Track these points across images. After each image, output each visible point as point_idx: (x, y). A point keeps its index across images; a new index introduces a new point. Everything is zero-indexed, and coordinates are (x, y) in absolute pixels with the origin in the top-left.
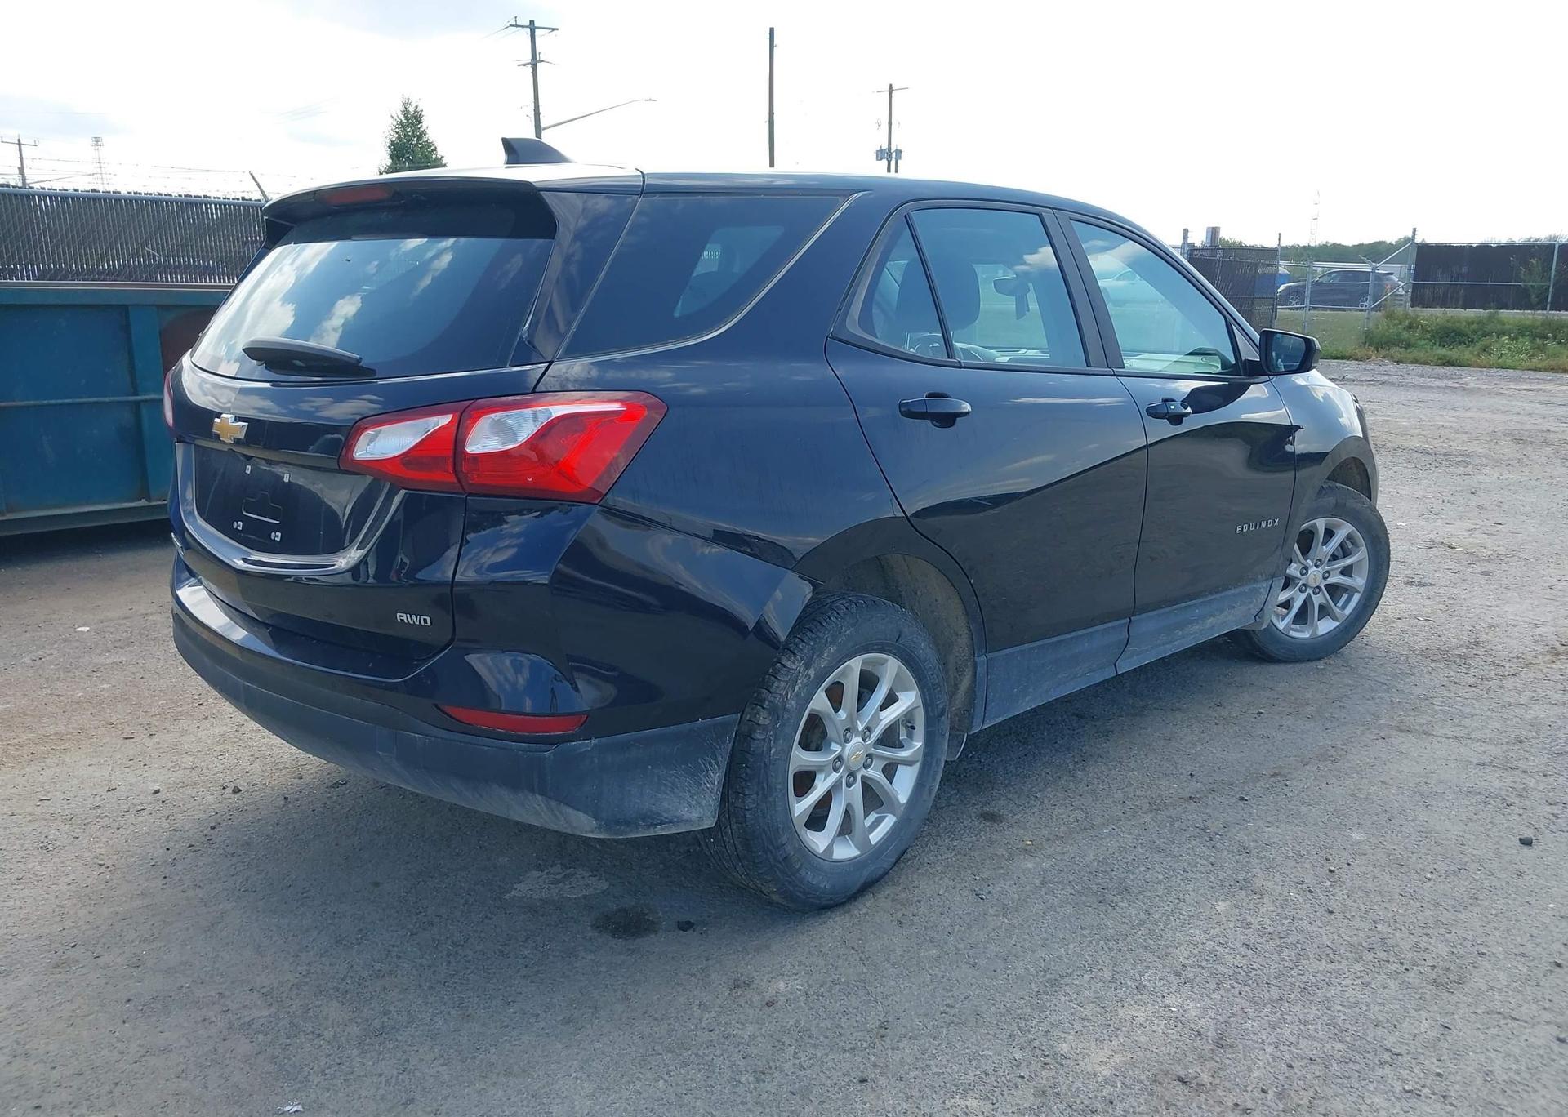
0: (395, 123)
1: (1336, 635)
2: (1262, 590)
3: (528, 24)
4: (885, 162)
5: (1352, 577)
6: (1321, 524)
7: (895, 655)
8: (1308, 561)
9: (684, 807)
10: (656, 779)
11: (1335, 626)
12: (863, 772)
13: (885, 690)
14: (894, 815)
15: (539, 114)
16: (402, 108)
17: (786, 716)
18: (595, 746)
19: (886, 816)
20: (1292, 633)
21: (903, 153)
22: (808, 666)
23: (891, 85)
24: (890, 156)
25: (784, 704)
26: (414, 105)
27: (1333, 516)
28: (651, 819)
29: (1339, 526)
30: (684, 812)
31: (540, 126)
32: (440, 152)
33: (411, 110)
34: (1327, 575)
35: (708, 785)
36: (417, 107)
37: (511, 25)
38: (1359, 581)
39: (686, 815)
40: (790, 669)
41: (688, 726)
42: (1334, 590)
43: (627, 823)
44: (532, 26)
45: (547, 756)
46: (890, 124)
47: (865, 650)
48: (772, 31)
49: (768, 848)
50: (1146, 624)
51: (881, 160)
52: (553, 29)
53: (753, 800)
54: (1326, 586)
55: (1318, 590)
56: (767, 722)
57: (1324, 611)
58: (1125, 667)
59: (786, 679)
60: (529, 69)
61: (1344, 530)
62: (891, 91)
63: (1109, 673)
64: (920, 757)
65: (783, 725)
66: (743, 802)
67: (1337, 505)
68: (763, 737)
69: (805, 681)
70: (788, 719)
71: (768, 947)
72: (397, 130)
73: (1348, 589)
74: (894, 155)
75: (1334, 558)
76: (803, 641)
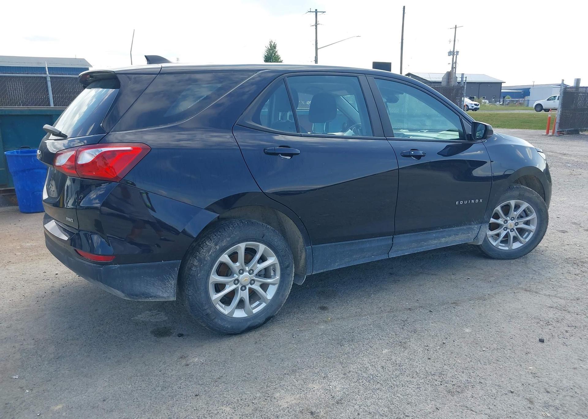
0: (267, 49)
1: (521, 249)
2: (475, 228)
3: (315, 11)
4: (452, 56)
5: (529, 225)
6: (513, 203)
7: (263, 243)
8: (508, 218)
9: (160, 292)
10: (146, 281)
11: (520, 246)
12: (250, 286)
13: (258, 256)
14: (265, 303)
15: (317, 43)
16: (269, 44)
17: (205, 263)
18: (119, 267)
19: (262, 303)
20: (500, 247)
21: (459, 52)
22: (216, 245)
23: (456, 25)
24: (454, 54)
25: (205, 258)
26: (274, 42)
27: (518, 199)
28: (147, 295)
29: (522, 204)
30: (160, 294)
31: (317, 48)
32: (281, 59)
33: (273, 44)
34: (517, 224)
35: (169, 285)
36: (274, 43)
37: (309, 12)
38: (533, 227)
39: (161, 295)
40: (208, 245)
41: (157, 263)
42: (521, 231)
43: (137, 295)
44: (316, 12)
45: (101, 269)
46: (455, 41)
47: (247, 240)
48: (404, 7)
49: (199, 310)
50: (401, 239)
51: (450, 56)
52: (324, 12)
53: (191, 292)
54: (517, 229)
55: (512, 230)
56: (197, 264)
57: (515, 239)
58: (392, 255)
59: (206, 249)
60: (315, 27)
61: (525, 205)
62: (456, 28)
63: (385, 257)
64: (278, 282)
65: (203, 266)
66: (188, 292)
67: (520, 195)
68: (196, 269)
69: (214, 250)
70: (206, 264)
71: (202, 346)
72: (267, 52)
73: (528, 231)
74: (455, 53)
75: (521, 217)
76: (216, 235)
